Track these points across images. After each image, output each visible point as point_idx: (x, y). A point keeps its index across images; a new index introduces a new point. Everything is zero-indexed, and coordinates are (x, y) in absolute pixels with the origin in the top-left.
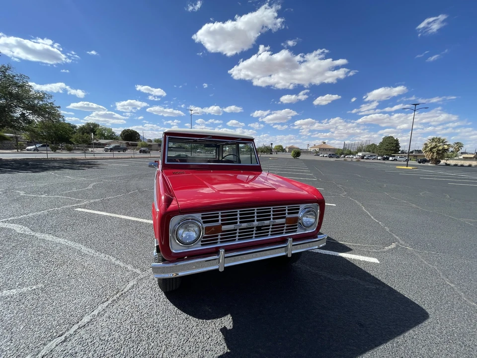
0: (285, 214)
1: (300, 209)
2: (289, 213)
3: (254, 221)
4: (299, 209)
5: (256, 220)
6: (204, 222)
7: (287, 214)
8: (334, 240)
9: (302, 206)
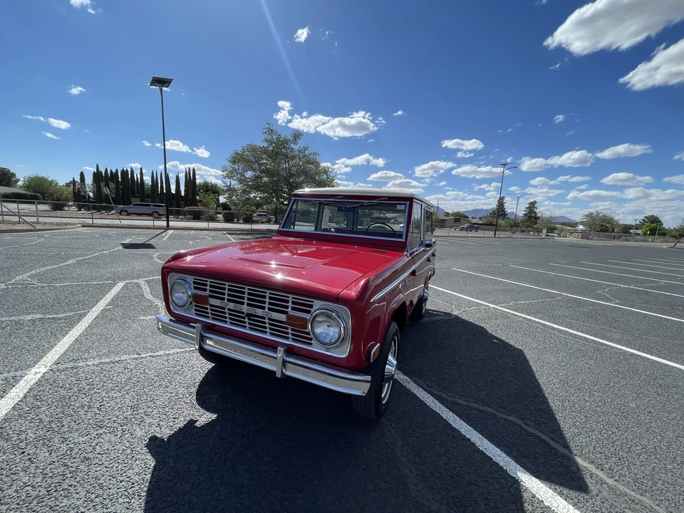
0: (287, 307)
1: (315, 307)
2: (293, 309)
3: (243, 303)
4: (311, 306)
5: (246, 304)
6: (195, 288)
7: (290, 310)
8: (567, 446)
9: (317, 304)
